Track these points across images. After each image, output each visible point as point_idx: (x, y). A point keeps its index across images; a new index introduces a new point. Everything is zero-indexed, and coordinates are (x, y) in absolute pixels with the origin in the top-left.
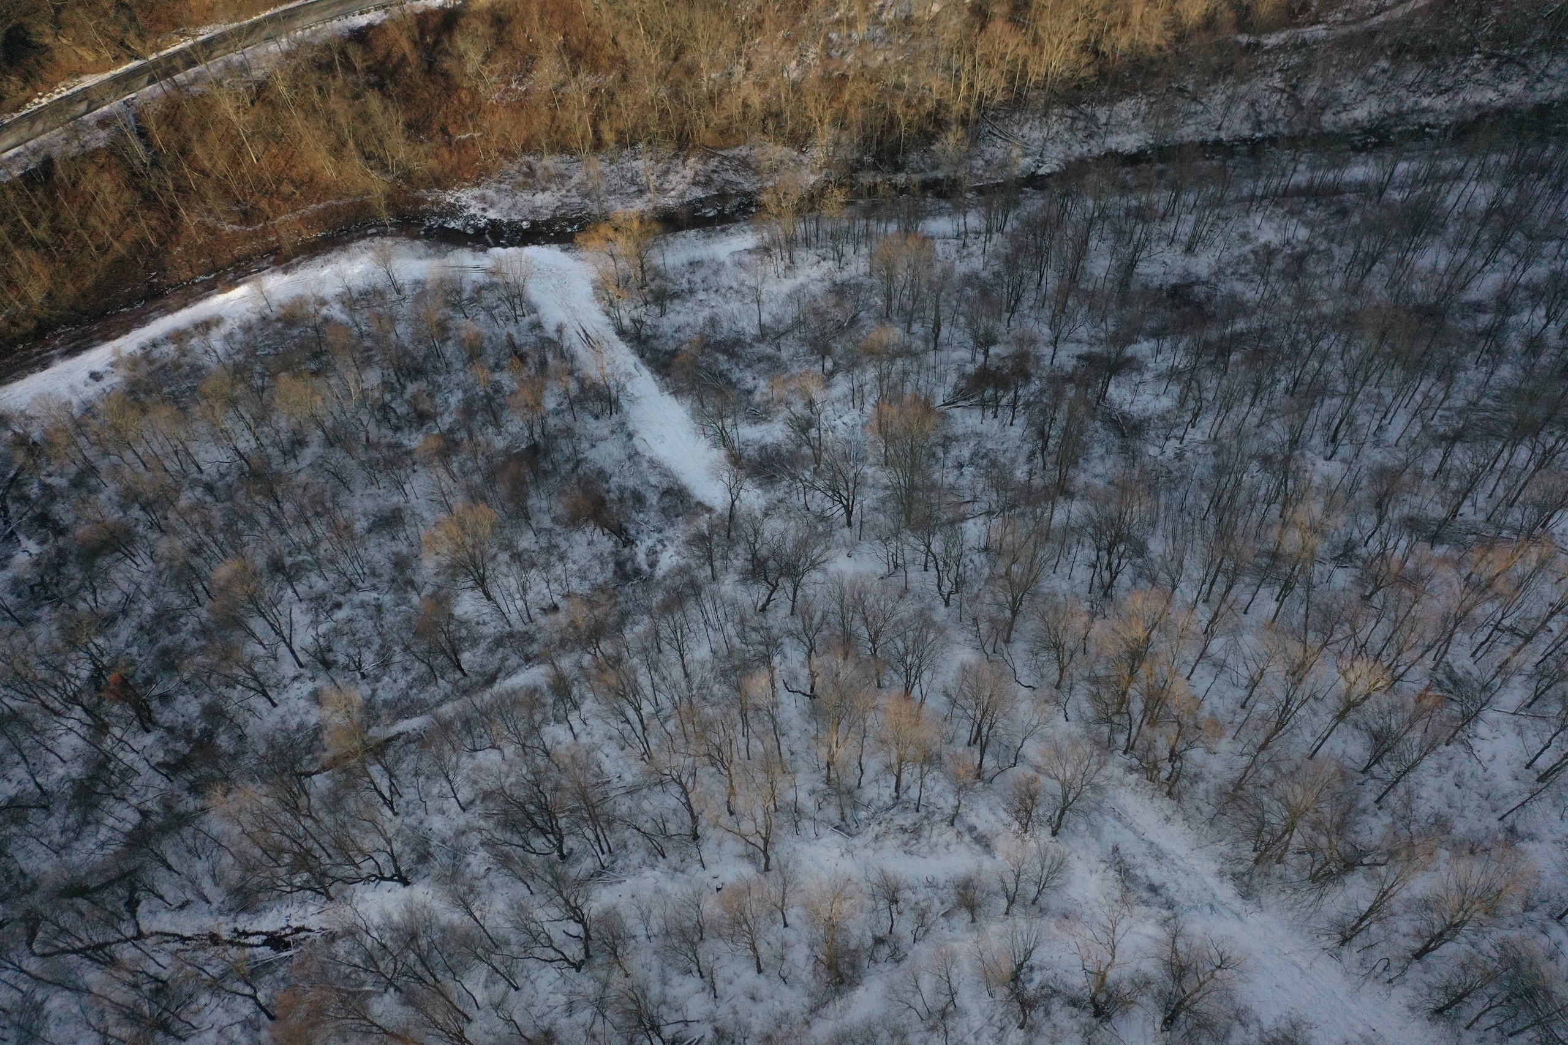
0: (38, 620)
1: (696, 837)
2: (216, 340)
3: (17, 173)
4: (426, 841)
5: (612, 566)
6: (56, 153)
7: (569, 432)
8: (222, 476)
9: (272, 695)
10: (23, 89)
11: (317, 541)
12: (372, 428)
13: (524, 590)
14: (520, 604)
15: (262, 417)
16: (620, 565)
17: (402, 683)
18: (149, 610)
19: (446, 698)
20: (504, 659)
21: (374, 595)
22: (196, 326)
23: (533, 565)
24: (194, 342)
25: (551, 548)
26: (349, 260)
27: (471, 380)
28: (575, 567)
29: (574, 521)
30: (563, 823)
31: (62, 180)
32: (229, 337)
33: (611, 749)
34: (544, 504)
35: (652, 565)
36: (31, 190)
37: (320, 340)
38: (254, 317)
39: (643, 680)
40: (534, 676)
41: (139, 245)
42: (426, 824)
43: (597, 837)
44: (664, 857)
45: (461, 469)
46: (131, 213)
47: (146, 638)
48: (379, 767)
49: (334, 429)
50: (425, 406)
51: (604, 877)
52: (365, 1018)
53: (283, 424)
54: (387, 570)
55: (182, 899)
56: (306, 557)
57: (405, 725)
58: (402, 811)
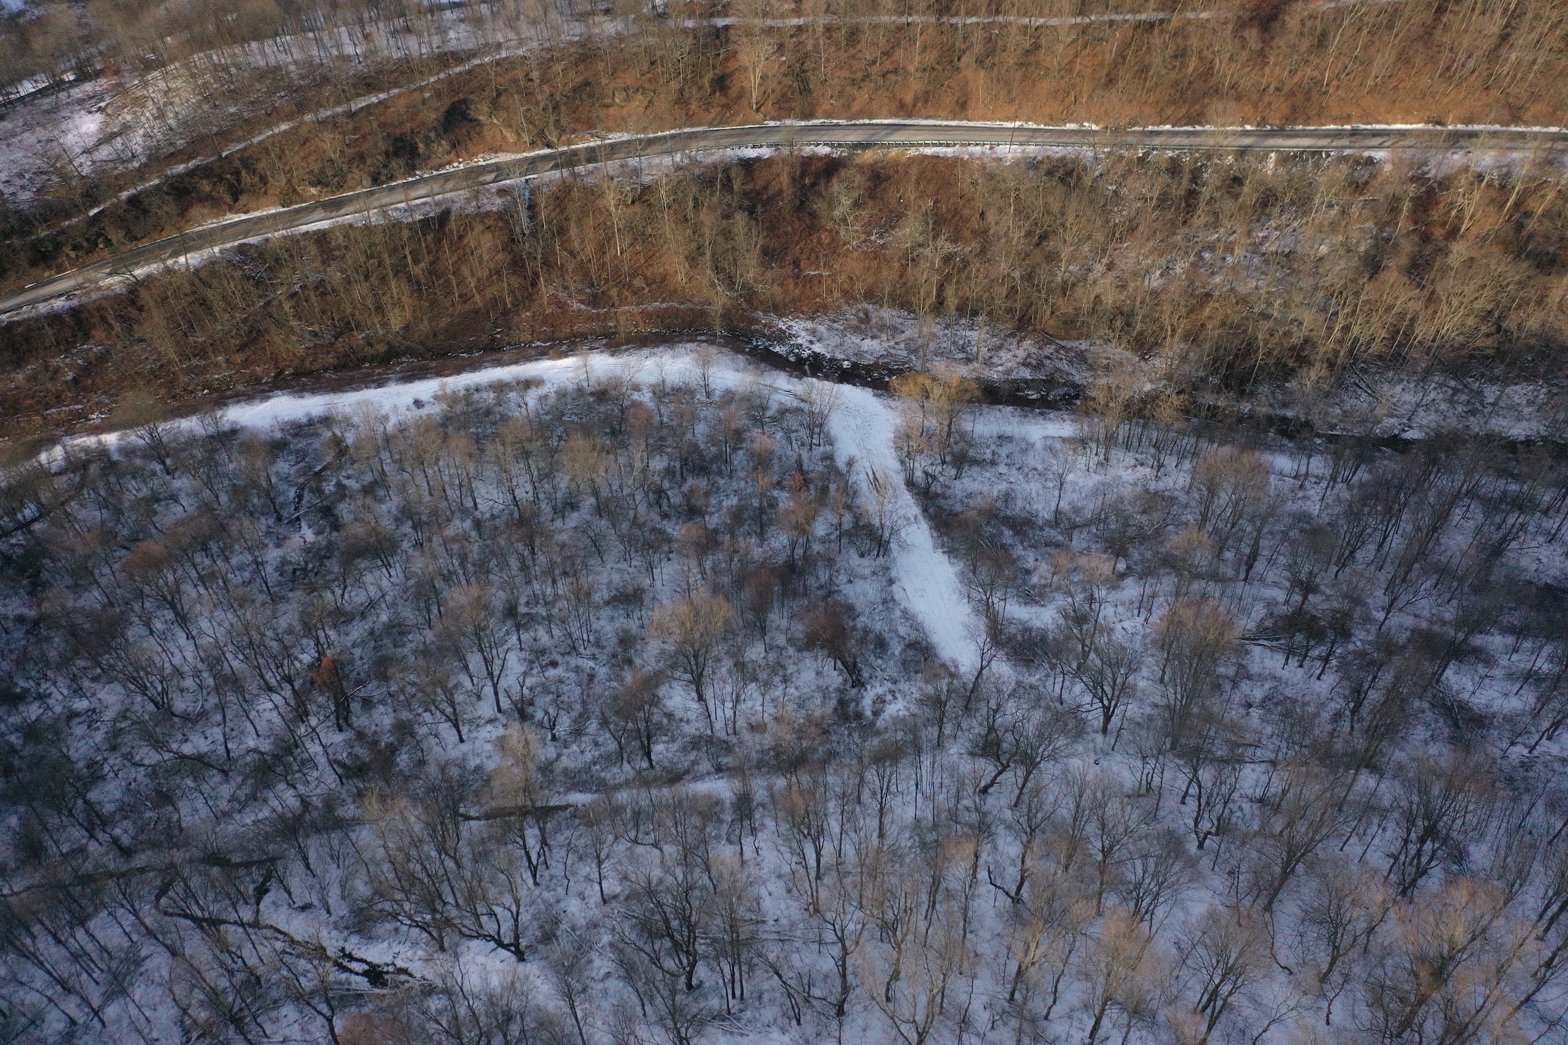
0: (288, 600)
1: (840, 1012)
2: (532, 398)
3: (418, 217)
4: (556, 922)
5: (833, 703)
6: (455, 208)
7: (830, 562)
8: (493, 517)
9: (464, 730)
10: (449, 153)
11: (556, 598)
12: (642, 509)
13: (738, 701)
14: (729, 713)
15: (548, 475)
16: (842, 703)
17: (588, 757)
18: (384, 618)
19: (627, 784)
20: (695, 763)
21: (591, 664)
22: (518, 383)
23: (755, 679)
24: (513, 395)
25: (779, 666)
26: (673, 357)
27: (750, 490)
28: (797, 693)
29: (810, 643)
30: (700, 948)
31: (451, 231)
32: (543, 398)
33: (776, 887)
34: (784, 623)
35: (876, 713)
36: (424, 235)
37: (622, 420)
38: (571, 386)
39: (834, 825)
40: (722, 788)
41: (495, 302)
42: (562, 905)
43: (733, 975)
44: (799, 1023)
45: (713, 569)
46: (498, 272)
47: (373, 644)
48: (537, 831)
49: (607, 500)
50: (698, 502)
51: (727, 1023)
53: (563, 485)
54: (611, 643)
55: (307, 900)
56: (543, 611)
57: (578, 798)
58: (544, 883)
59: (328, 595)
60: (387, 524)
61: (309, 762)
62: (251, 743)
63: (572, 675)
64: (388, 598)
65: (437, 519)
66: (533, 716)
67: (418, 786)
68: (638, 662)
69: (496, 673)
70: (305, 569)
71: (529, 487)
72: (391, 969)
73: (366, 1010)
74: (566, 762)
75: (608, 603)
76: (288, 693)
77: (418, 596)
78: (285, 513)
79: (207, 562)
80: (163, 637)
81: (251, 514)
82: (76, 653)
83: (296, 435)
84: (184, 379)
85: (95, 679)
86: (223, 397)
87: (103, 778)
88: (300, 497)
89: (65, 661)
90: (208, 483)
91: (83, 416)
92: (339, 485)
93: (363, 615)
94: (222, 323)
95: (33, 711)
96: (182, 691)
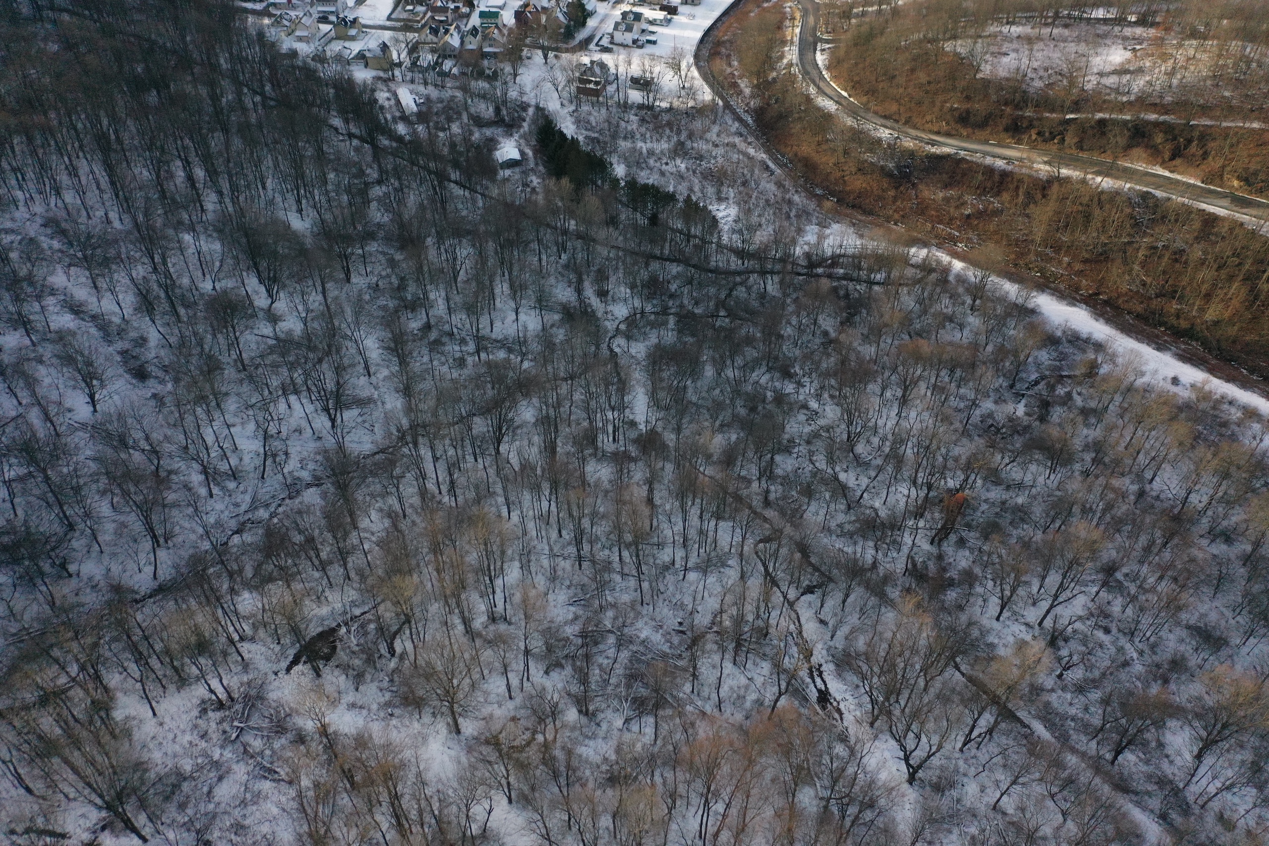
13: (1229, 789)
17: (1073, 711)
19: (1083, 755)
20: (1149, 794)
21: (1135, 655)
23: (1260, 788)
40: (1153, 832)
42: (965, 780)
47: (998, 510)
49: (1262, 557)
53: (1234, 519)
54: (1164, 655)
55: (827, 619)
56: (1133, 590)
57: (1039, 728)
58: (967, 754)
59: (998, 457)
60: (1077, 443)
61: (898, 546)
62: (877, 504)
63: (1113, 650)
64: (1034, 490)
65: (1116, 467)
66: (1059, 649)
67: (946, 620)
68: (1173, 687)
69: (1061, 599)
70: (998, 430)
71: (1205, 499)
72: (835, 704)
73: (802, 710)
74: (1053, 698)
75: (1188, 627)
76: (922, 494)
77: (1054, 506)
78: (1018, 386)
79: (947, 379)
80: (885, 403)
81: (998, 370)
82: (835, 374)
83: (1069, 342)
84: (1032, 257)
85: (832, 397)
86: (1045, 285)
87: (790, 453)
88: (1037, 383)
89: (827, 374)
90: (989, 332)
91: (954, 240)
92: (1069, 395)
93: (1008, 487)
94: (1088, 238)
95: (789, 388)
96: (868, 442)
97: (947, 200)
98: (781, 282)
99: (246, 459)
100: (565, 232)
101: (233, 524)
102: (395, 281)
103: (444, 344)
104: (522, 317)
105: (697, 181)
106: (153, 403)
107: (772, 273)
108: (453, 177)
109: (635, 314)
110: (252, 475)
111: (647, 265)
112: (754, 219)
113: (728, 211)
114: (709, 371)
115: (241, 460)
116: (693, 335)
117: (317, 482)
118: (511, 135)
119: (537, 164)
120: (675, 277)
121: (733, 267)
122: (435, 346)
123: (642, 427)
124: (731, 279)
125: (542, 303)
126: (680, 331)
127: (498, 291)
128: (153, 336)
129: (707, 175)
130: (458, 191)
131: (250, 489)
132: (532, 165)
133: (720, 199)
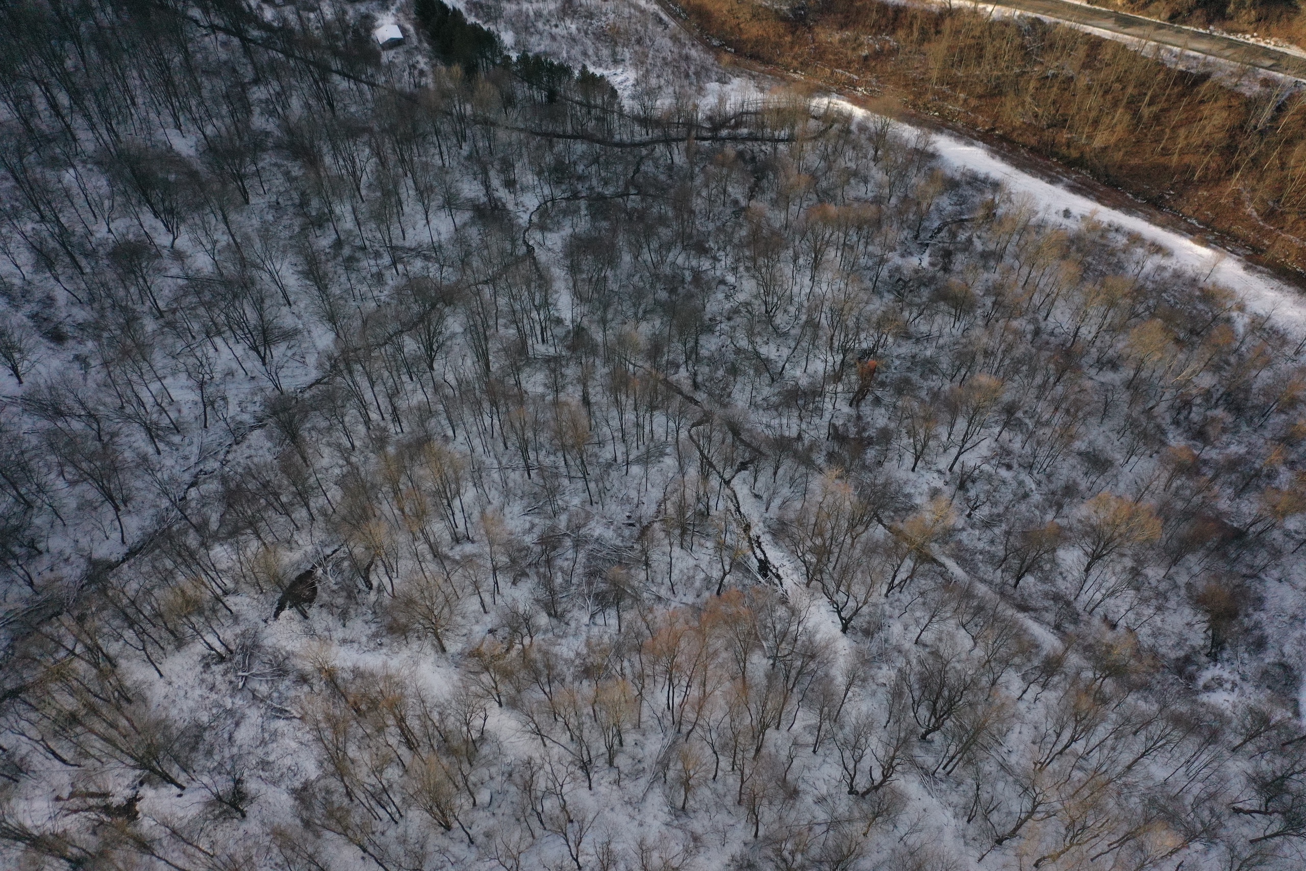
0: (882, 297)
1: (999, 841)
2: (1151, 263)
3: (1181, 67)
4: (880, 628)
5: (1181, 654)
6: (1215, 77)
7: (1277, 554)
8: (1052, 334)
9: (919, 464)
10: (1250, 23)
11: (1048, 423)
12: (1163, 406)
13: (1113, 593)
14: (1098, 596)
15: (1116, 329)
16: (1187, 660)
17: (980, 545)
18: (928, 353)
19: (990, 583)
20: (1046, 609)
21: (1033, 486)
22: (1153, 244)
23: (1137, 589)
24: (1140, 251)
25: (1163, 596)
26: (1295, 302)
27: (1262, 451)
28: (1159, 624)
29: (1199, 601)
30: (949, 723)
31: (1198, 92)
32: (1161, 269)
33: (1028, 733)
34: (1196, 569)
35: (1207, 688)
36: (1175, 84)
37: (1208, 326)
38: (1190, 273)
39: (1102, 731)
40: (1049, 641)
41: (1188, 169)
42: (891, 621)
43: (953, 757)
44: (969, 821)
45: (1178, 488)
46: (1208, 147)
47: (909, 364)
48: (912, 565)
49: (1143, 381)
50: (1212, 432)
51: (927, 778)
52: (746, 654)
53: (1120, 345)
54: (1059, 482)
55: (761, 494)
56: (1030, 424)
57: (952, 565)
58: (891, 599)
59: (906, 314)
60: (978, 290)
61: (819, 411)
62: (798, 373)
63: (1015, 484)
64: (941, 341)
65: (1013, 309)
66: (967, 490)
67: (867, 478)
68: (1066, 510)
69: (967, 445)
70: (906, 283)
71: (1094, 330)
72: (774, 571)
73: (746, 582)
74: (964, 536)
75: (1080, 454)
76: (839, 358)
77: (960, 355)
78: (922, 236)
79: (855, 238)
80: (798, 269)
81: (902, 222)
82: (748, 245)
83: (969, 183)
84: (930, 96)
85: (747, 269)
86: (943, 125)
87: (713, 332)
88: (940, 230)
89: (741, 246)
90: (892, 185)
91: (853, 85)
92: (970, 240)
93: (918, 341)
94: (983, 71)
95: (706, 264)
96: (785, 311)
97: (843, 42)
98: (687, 150)
99: (185, 411)
100: (462, 118)
101: (187, 477)
102: (295, 196)
103: (358, 260)
104: (434, 222)
105: (589, 43)
106: (76, 365)
107: (677, 140)
108: (334, 68)
109: (545, 203)
110: (194, 426)
111: (551, 147)
112: (653, 82)
113: (625, 74)
114: (627, 258)
115: (179, 411)
116: (606, 218)
117: (260, 423)
118: (388, 9)
119: (420, 41)
120: (582, 157)
121: (637, 138)
122: (350, 263)
123: (568, 322)
124: (636, 151)
125: (451, 203)
126: (593, 217)
127: (404, 196)
128: (61, 296)
129: (601, 36)
130: (342, 84)
131: (195, 440)
132: (415, 41)
133: (616, 62)
